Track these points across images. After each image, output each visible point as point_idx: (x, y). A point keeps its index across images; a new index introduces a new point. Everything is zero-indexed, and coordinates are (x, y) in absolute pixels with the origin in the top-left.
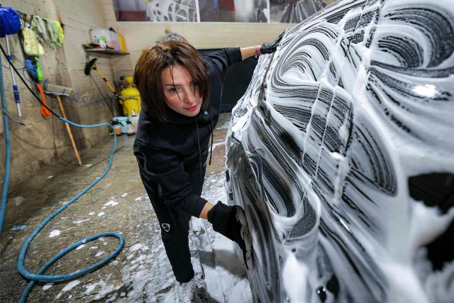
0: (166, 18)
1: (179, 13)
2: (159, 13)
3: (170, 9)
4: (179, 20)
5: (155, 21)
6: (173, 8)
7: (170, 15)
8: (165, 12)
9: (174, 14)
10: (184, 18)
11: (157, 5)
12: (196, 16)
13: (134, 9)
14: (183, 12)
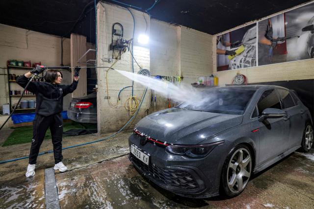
0: (238, 67)
1: (246, 63)
2: (235, 64)
3: (241, 61)
4: (245, 66)
5: (233, 69)
6: (243, 60)
7: (240, 65)
8: (238, 63)
9: (243, 64)
10: (248, 65)
11: (235, 61)
12: (256, 62)
13: (224, 65)
14: (248, 62)
